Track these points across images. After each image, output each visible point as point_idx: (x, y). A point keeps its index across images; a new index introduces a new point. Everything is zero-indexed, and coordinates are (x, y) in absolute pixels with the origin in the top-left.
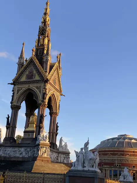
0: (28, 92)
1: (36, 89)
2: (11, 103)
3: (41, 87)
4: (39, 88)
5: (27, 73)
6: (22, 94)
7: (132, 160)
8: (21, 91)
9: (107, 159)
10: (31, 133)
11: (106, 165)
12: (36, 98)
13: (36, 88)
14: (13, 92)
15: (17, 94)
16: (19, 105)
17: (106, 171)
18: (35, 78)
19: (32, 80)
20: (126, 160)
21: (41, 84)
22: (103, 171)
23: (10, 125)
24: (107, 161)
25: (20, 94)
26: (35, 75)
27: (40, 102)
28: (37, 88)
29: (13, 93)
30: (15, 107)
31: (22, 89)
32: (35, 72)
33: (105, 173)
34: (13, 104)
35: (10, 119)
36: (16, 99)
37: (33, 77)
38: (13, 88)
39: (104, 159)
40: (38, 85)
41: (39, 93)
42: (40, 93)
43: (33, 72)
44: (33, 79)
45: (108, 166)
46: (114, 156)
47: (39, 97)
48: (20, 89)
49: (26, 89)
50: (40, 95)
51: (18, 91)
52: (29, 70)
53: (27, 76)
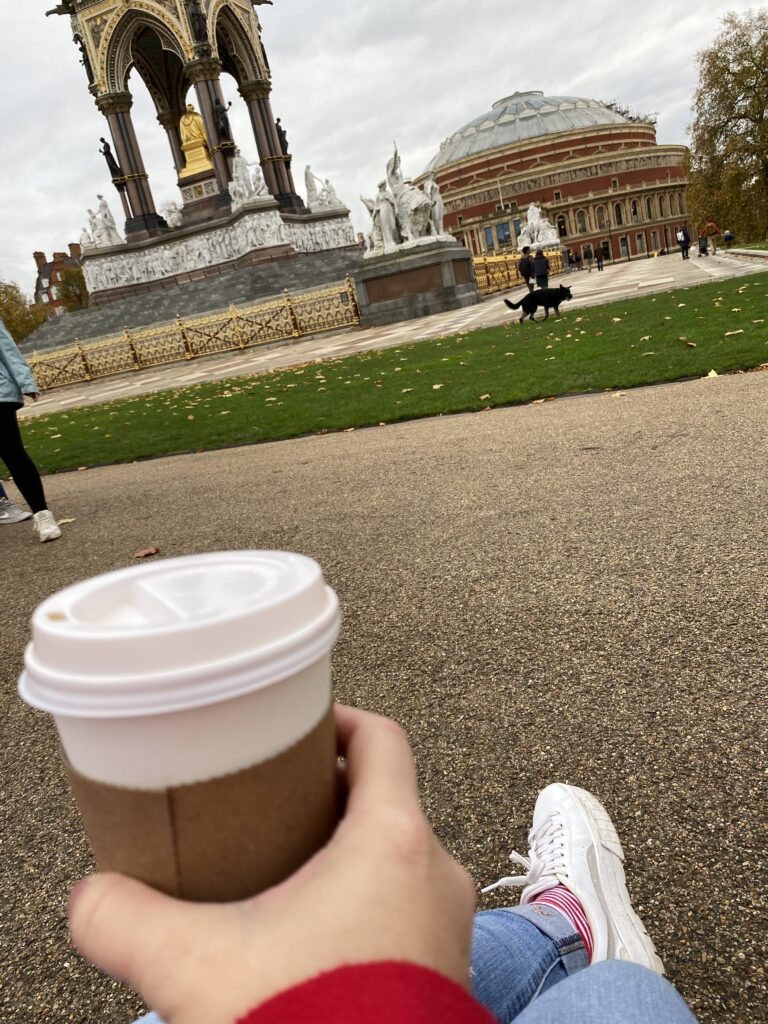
0: (131, 27)
2: (93, 90)
6: (114, 42)
7: (550, 176)
8: (107, 32)
9: (470, 197)
10: (202, 183)
11: (472, 217)
12: (169, 44)
14: (79, 45)
15: (97, 46)
16: (123, 90)
17: (473, 236)
20: (532, 180)
22: (465, 237)
23: (122, 175)
24: (471, 203)
25: (106, 45)
27: (191, 56)
29: (81, 50)
30: (110, 101)
31: (105, 21)
33: (474, 242)
34: (99, 95)
35: (113, 151)
36: (102, 68)
38: (74, 28)
39: (462, 199)
41: (173, 18)
42: (178, 18)
45: (477, 219)
46: (491, 181)
47: (181, 37)
48: (99, 21)
49: (121, 15)
50: (180, 28)
51: (97, 34)
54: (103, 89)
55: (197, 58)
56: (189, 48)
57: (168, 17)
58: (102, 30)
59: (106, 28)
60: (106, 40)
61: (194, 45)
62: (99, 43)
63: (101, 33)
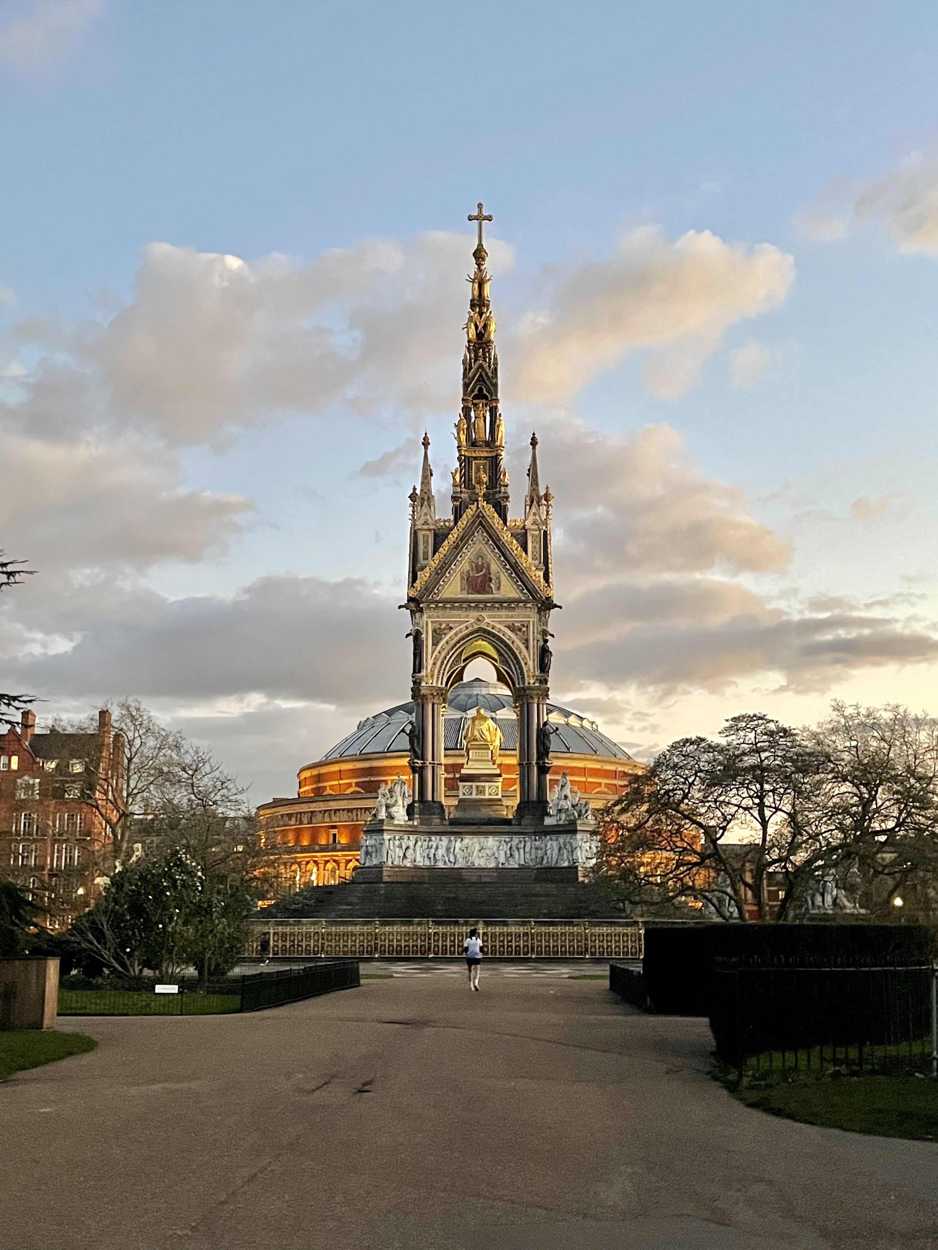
1: (512, 635)
3: (527, 627)
4: (520, 630)
8: (451, 637)
10: (486, 785)
13: (508, 627)
15: (435, 644)
16: (444, 685)
18: (498, 588)
19: (490, 596)
21: (529, 617)
23: (423, 759)
25: (446, 647)
27: (532, 681)
28: (512, 628)
30: (434, 692)
31: (451, 628)
34: (423, 683)
36: (434, 664)
37: (492, 585)
40: (517, 616)
41: (522, 648)
42: (527, 648)
43: (489, 566)
44: (493, 594)
47: (526, 664)
48: (443, 626)
50: (527, 656)
51: (438, 635)
52: (472, 557)
53: (468, 579)
54: (429, 681)
55: (537, 684)
56: (531, 675)
57: (518, 644)
59: (451, 633)
60: (447, 642)
62: (438, 642)
63: (443, 636)
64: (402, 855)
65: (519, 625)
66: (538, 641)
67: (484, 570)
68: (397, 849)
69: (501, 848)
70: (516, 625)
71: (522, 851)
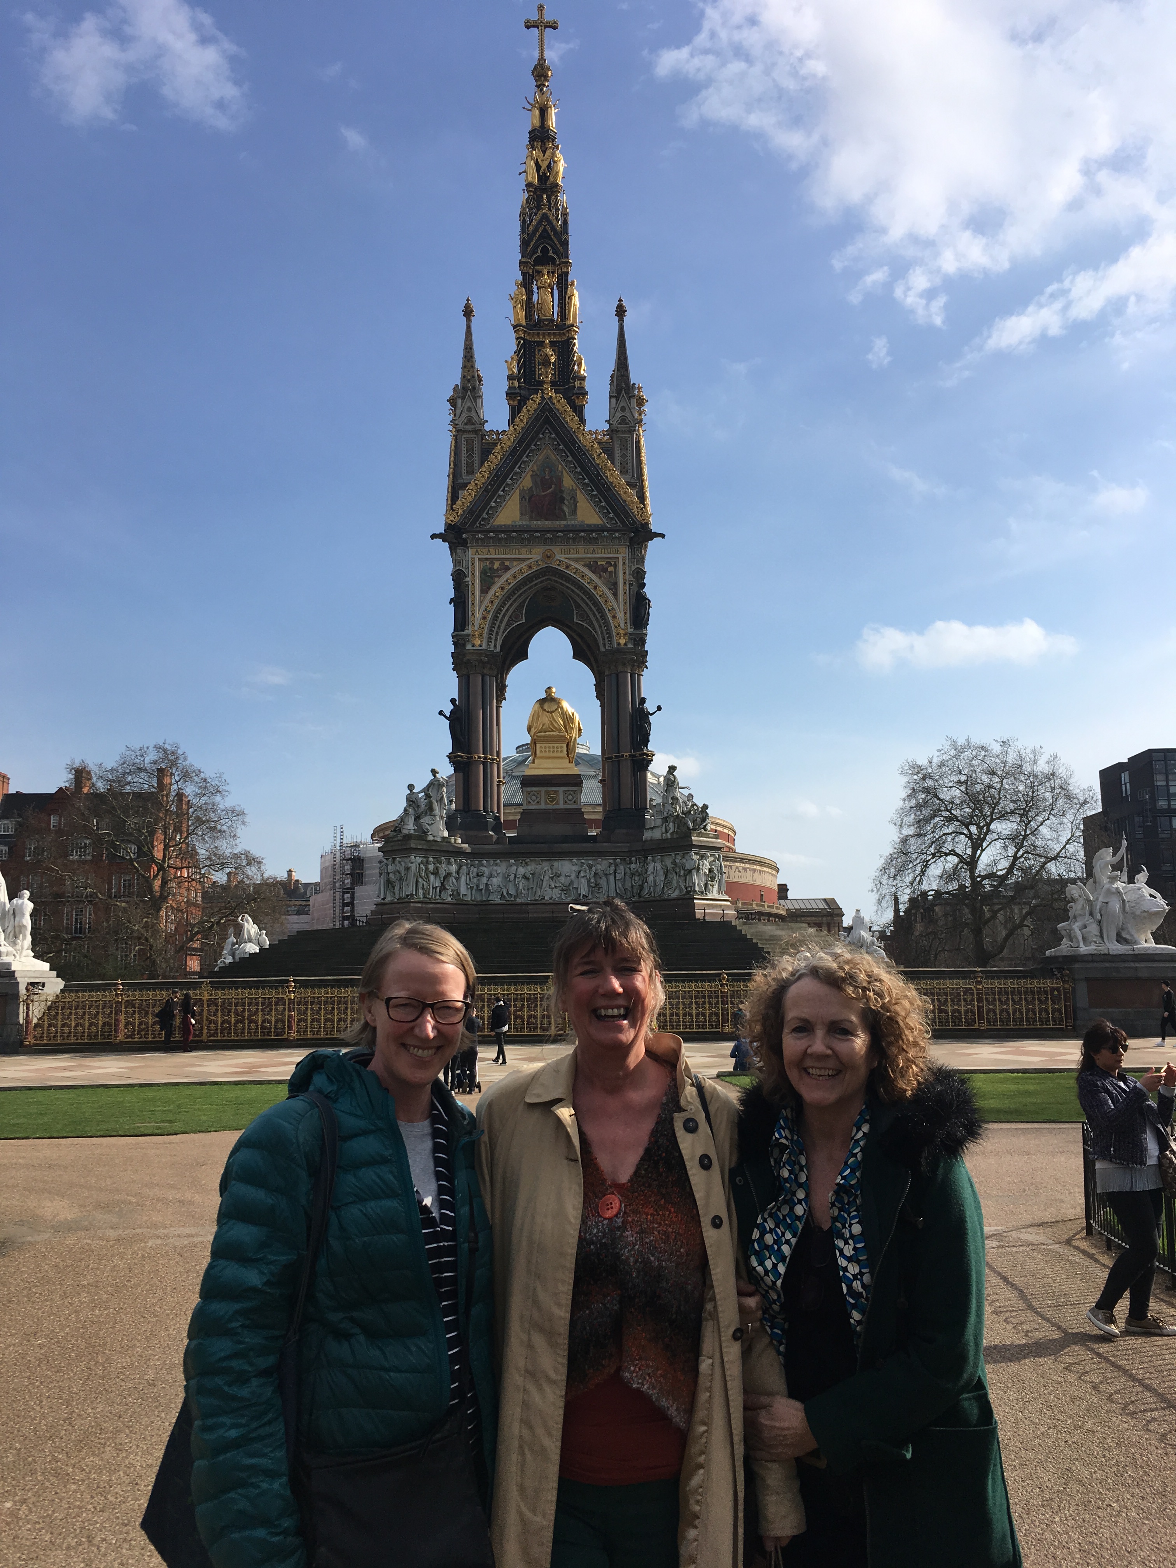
1: (594, 577)
3: (615, 566)
4: (605, 570)
5: (527, 482)
8: (505, 581)
10: (561, 789)
13: (588, 566)
15: (484, 591)
18: (574, 512)
19: (562, 523)
21: (617, 552)
23: (470, 752)
25: (501, 594)
26: (574, 498)
27: (622, 641)
28: (593, 566)
31: (507, 569)
32: (568, 482)
34: (461, 646)
36: (484, 618)
37: (565, 508)
40: (601, 554)
41: (609, 594)
42: (615, 595)
43: (560, 480)
44: (566, 519)
47: (614, 617)
48: (496, 565)
49: (535, 569)
50: (616, 606)
51: (488, 578)
52: (535, 468)
53: (530, 498)
54: (478, 642)
55: (630, 646)
56: (622, 632)
57: (602, 590)
58: (500, 576)
59: (508, 575)
60: (502, 588)
61: (630, 630)
62: (489, 588)
63: (496, 579)
64: (438, 884)
65: (604, 563)
66: (630, 585)
67: (553, 486)
68: (432, 877)
69: (582, 874)
70: (599, 563)
71: (612, 878)
